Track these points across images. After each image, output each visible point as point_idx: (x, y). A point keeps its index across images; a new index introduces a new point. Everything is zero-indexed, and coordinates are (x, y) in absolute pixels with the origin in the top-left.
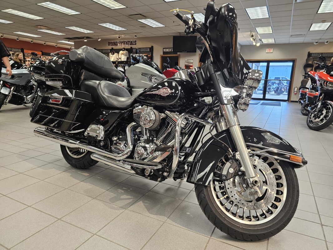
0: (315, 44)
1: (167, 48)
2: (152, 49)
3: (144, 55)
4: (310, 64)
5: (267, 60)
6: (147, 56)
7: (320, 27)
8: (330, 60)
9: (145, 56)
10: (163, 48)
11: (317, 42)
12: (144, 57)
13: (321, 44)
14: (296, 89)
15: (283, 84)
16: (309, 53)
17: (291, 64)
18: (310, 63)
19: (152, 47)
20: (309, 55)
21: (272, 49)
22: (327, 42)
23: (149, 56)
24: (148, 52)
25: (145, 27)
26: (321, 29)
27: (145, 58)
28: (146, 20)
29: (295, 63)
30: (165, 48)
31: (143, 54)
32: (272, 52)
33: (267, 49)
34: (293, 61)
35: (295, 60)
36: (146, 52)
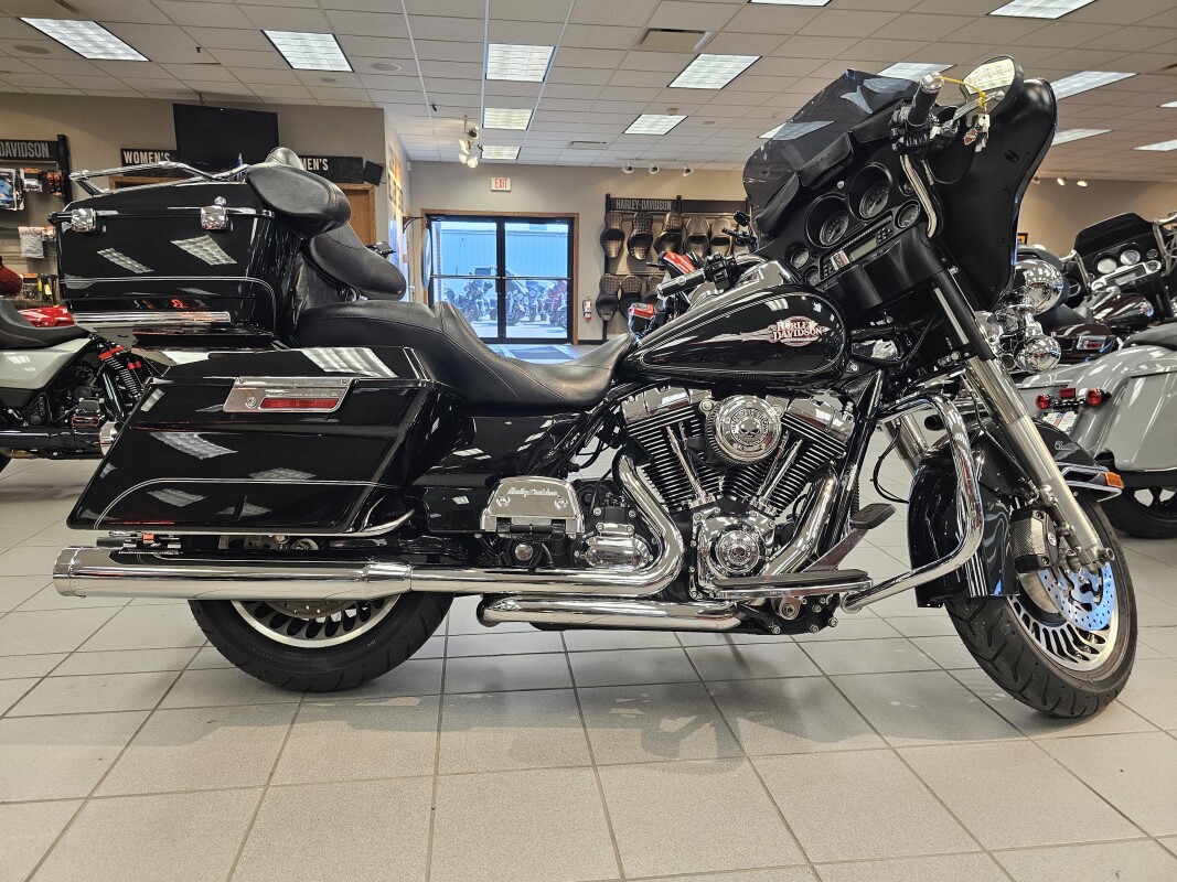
0: (627, 172)
1: (143, 151)
2: (60, 150)
3: (22, 172)
4: (615, 230)
5: (496, 214)
6: (40, 177)
7: (652, 126)
8: (663, 221)
9: (28, 176)
10: (122, 150)
11: (630, 169)
12: (26, 182)
13: (640, 172)
14: (588, 304)
15: (520, 292)
16: (608, 196)
17: (564, 228)
18: (616, 226)
19: (63, 140)
20: (610, 203)
21: (509, 180)
22: (655, 169)
23: (54, 181)
24: (41, 159)
25: (45, 51)
26: (654, 131)
27: (29, 186)
28: (64, 25)
29: (575, 228)
30: (133, 151)
31: (17, 166)
32: (508, 188)
33: (493, 180)
34: (571, 220)
35: (573, 218)
36: (28, 158)
